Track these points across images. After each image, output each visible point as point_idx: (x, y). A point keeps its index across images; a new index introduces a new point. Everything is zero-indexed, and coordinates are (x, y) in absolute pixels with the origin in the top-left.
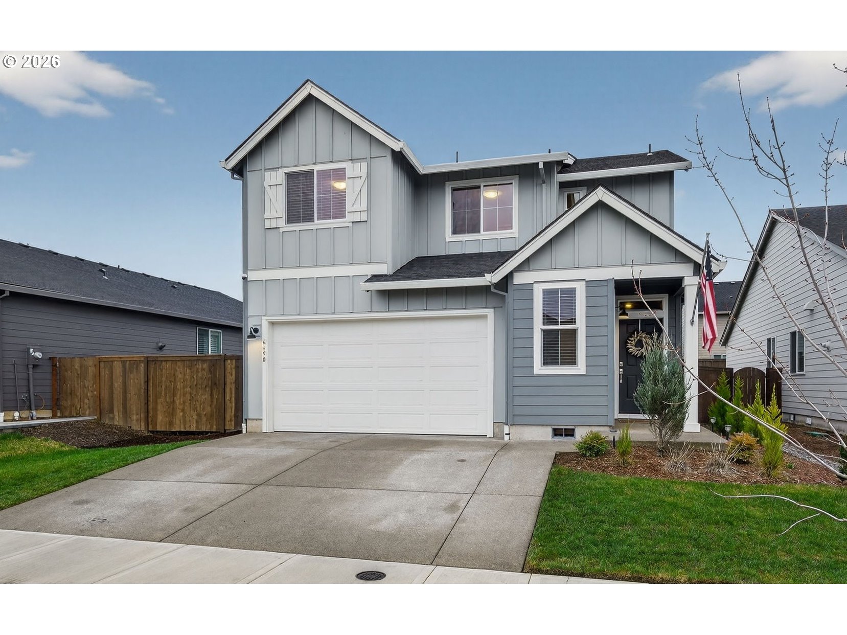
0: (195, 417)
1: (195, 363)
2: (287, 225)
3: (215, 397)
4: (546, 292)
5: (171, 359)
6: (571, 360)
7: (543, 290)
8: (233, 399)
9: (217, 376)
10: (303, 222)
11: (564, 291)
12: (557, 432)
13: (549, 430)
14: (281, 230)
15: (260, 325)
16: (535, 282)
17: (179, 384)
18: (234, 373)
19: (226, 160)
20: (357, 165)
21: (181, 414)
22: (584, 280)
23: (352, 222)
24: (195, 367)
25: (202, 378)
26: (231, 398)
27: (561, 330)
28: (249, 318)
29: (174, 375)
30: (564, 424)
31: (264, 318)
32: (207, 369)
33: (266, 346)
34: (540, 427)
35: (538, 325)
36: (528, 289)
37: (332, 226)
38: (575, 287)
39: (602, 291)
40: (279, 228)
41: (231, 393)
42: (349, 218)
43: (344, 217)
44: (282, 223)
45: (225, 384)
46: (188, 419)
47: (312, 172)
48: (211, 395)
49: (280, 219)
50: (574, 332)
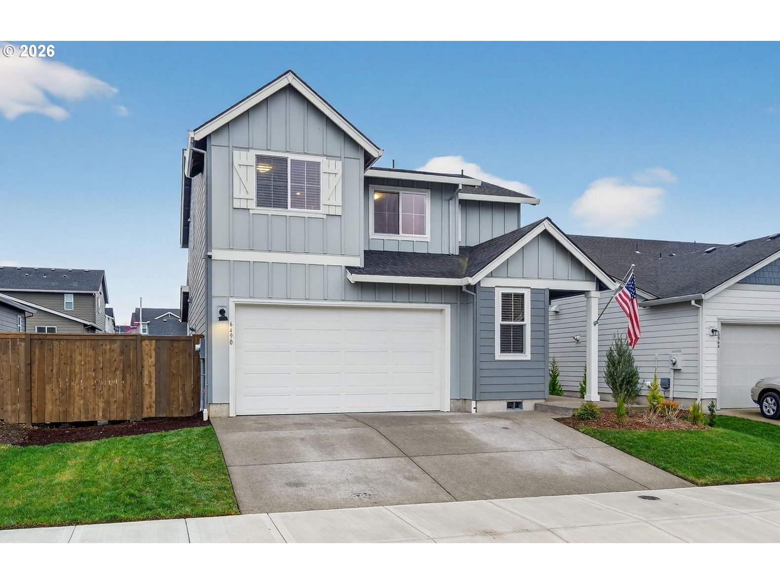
0: (101, 405)
1: (101, 344)
2: (256, 208)
3: (129, 381)
4: (504, 295)
5: (65, 337)
6: (520, 349)
7: (502, 293)
8: (153, 384)
9: (131, 358)
10: (273, 207)
11: (516, 295)
12: (510, 405)
13: (505, 404)
14: (251, 212)
15: (228, 307)
16: (496, 286)
17: (78, 367)
18: (154, 355)
19: (195, 130)
20: (332, 162)
21: (82, 402)
22: (529, 288)
23: (327, 215)
24: (101, 347)
25: (110, 360)
26: (150, 381)
27: (514, 326)
28: (213, 299)
29: (71, 357)
30: (515, 398)
31: (231, 299)
32: (118, 350)
33: (233, 328)
34: (499, 401)
35: (498, 321)
36: (491, 290)
37: (306, 215)
38: (523, 292)
39: (541, 297)
40: (249, 209)
41: (150, 377)
42: (323, 210)
43: (319, 208)
44: (252, 204)
45: (143, 367)
46: (91, 407)
47: (286, 160)
48: (124, 379)
49: (251, 200)
50: (521, 327)
